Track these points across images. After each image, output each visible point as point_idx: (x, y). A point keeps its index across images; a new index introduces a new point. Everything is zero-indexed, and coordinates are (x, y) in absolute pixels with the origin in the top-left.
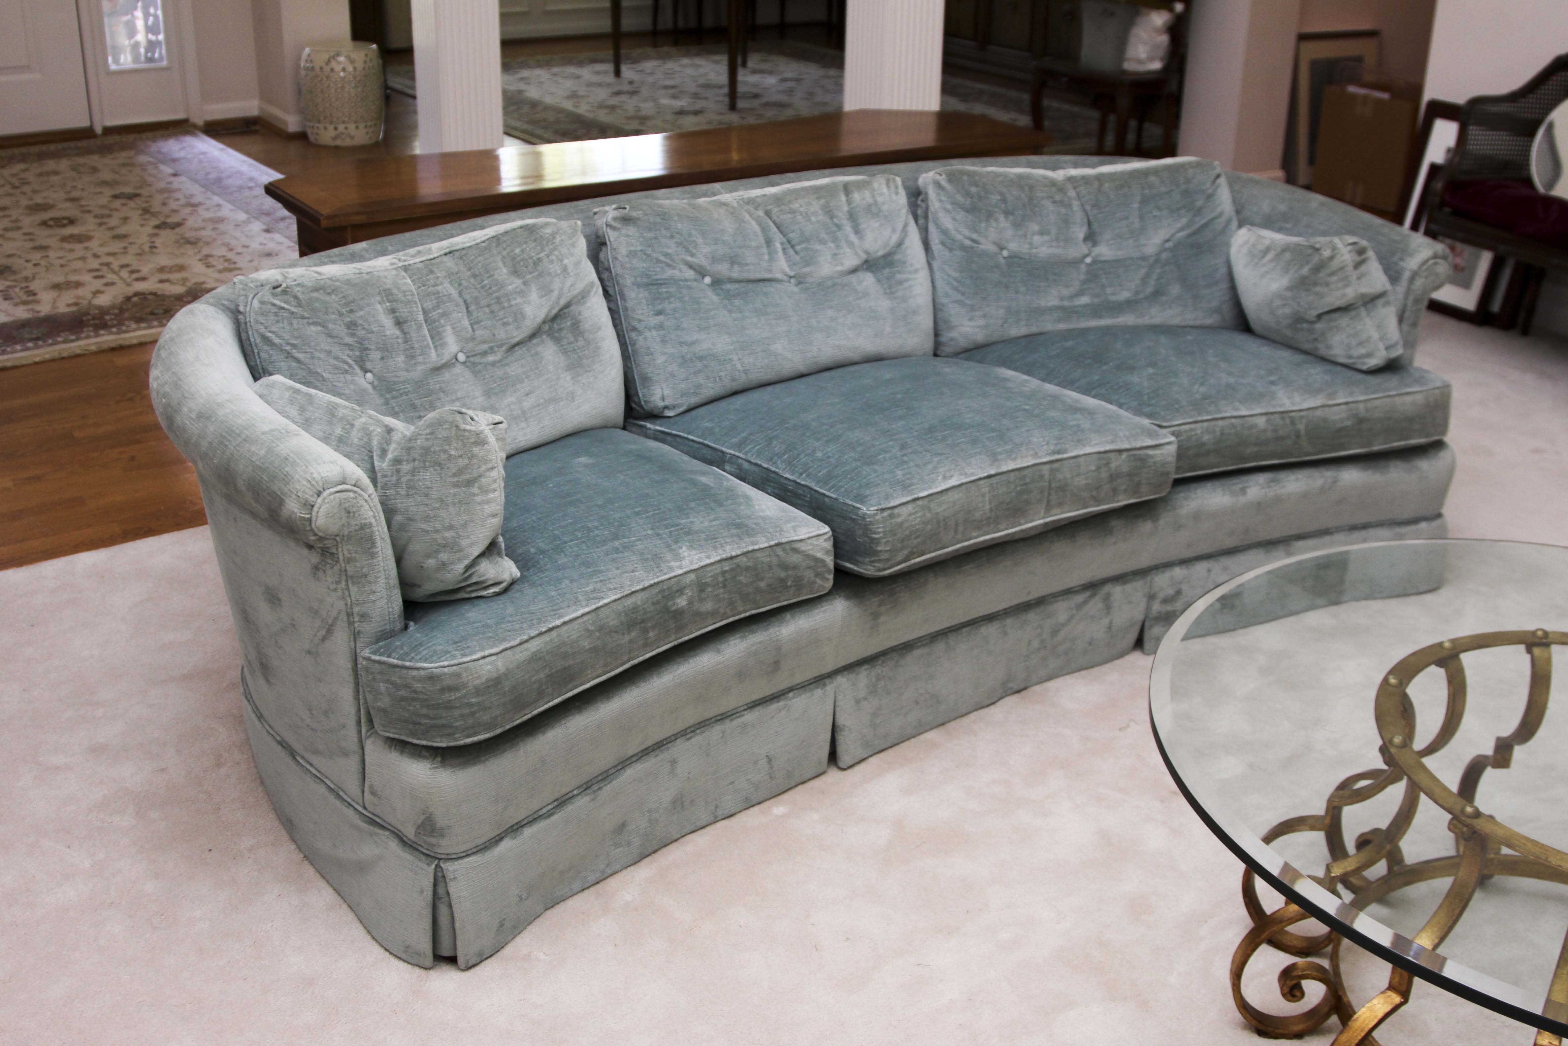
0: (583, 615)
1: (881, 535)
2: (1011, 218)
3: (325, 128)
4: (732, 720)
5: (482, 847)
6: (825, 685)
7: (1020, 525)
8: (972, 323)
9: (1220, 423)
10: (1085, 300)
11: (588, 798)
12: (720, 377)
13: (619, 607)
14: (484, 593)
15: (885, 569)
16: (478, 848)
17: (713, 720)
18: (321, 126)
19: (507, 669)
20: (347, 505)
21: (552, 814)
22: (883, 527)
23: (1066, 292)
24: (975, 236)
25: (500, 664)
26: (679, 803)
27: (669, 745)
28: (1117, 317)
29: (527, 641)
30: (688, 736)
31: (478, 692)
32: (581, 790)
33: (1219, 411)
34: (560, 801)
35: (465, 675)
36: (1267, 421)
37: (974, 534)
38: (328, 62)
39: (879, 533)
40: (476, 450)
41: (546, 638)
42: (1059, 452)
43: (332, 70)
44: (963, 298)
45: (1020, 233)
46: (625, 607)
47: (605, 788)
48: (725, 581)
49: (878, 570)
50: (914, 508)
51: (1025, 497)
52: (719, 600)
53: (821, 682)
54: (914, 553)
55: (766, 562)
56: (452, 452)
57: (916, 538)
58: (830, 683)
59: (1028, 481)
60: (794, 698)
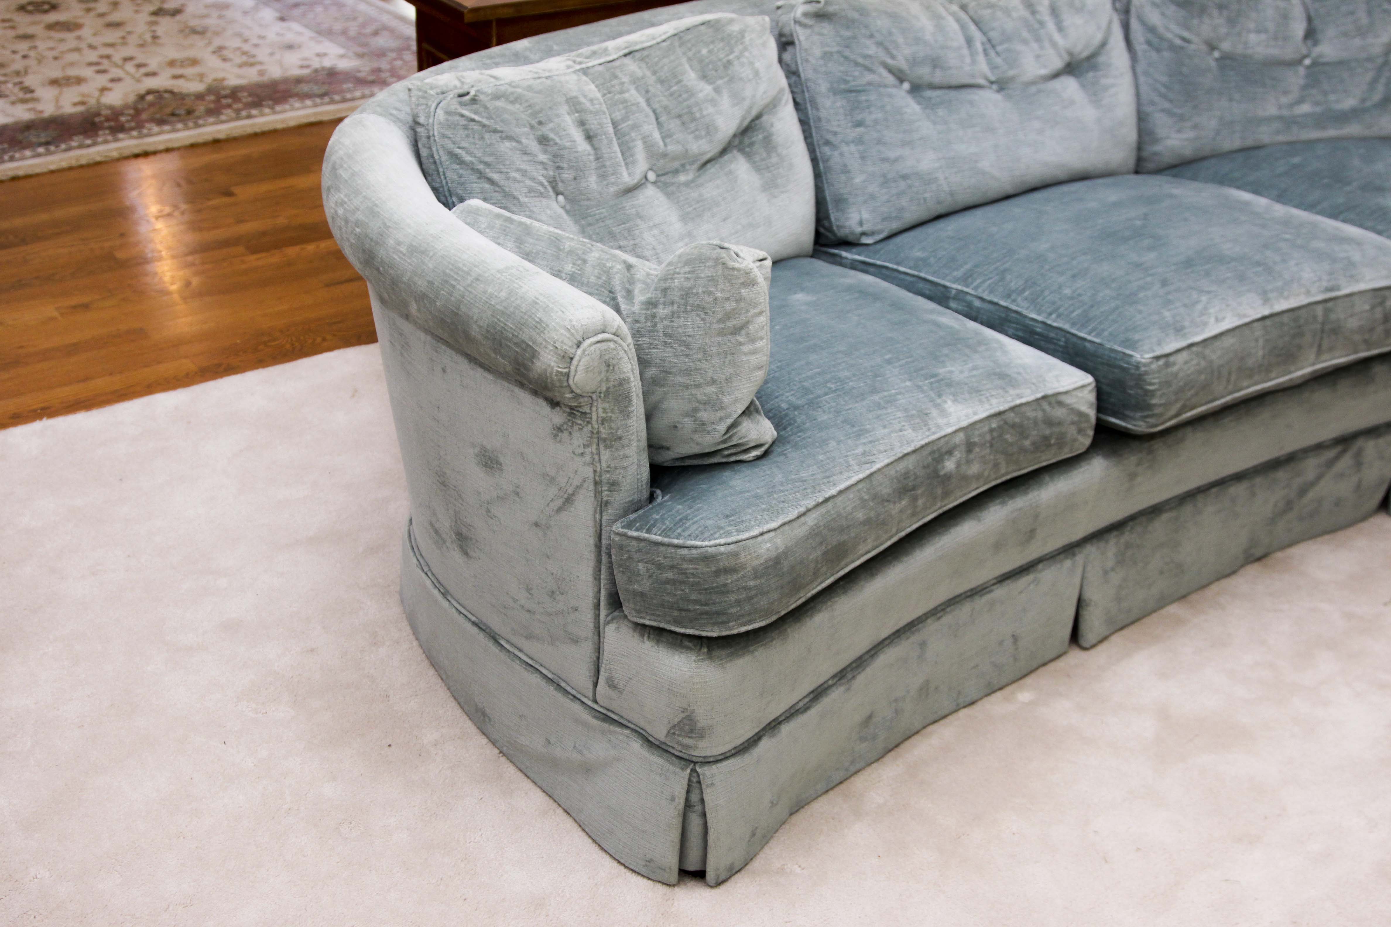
0: (857, 483)
1: (1156, 387)
2: (1225, 13)
5: (742, 747)
6: (1074, 555)
7: (1290, 373)
8: (1180, 135)
10: (1305, 108)
11: (842, 689)
12: (925, 200)
13: (892, 472)
14: (745, 457)
15: (1156, 426)
16: (738, 749)
17: (963, 596)
19: (786, 547)
20: (607, 358)
21: (808, 709)
22: (1158, 377)
23: (1284, 100)
24: (1186, 34)
25: (779, 541)
26: (924, 691)
27: (920, 625)
28: (1342, 129)
29: (804, 514)
30: (939, 615)
31: (756, 574)
32: (835, 680)
34: (815, 693)
35: (742, 555)
37: (1245, 383)
39: (1154, 384)
40: (744, 291)
41: (822, 510)
44: (1171, 106)
45: (1234, 30)
46: (897, 472)
47: (858, 677)
48: (992, 440)
49: (1151, 427)
50: (1189, 355)
51: (1297, 341)
52: (986, 462)
53: (1071, 552)
54: (1186, 407)
55: (1032, 417)
56: (718, 294)
57: (1190, 389)
58: (1079, 553)
59: (1301, 322)
60: (1043, 569)
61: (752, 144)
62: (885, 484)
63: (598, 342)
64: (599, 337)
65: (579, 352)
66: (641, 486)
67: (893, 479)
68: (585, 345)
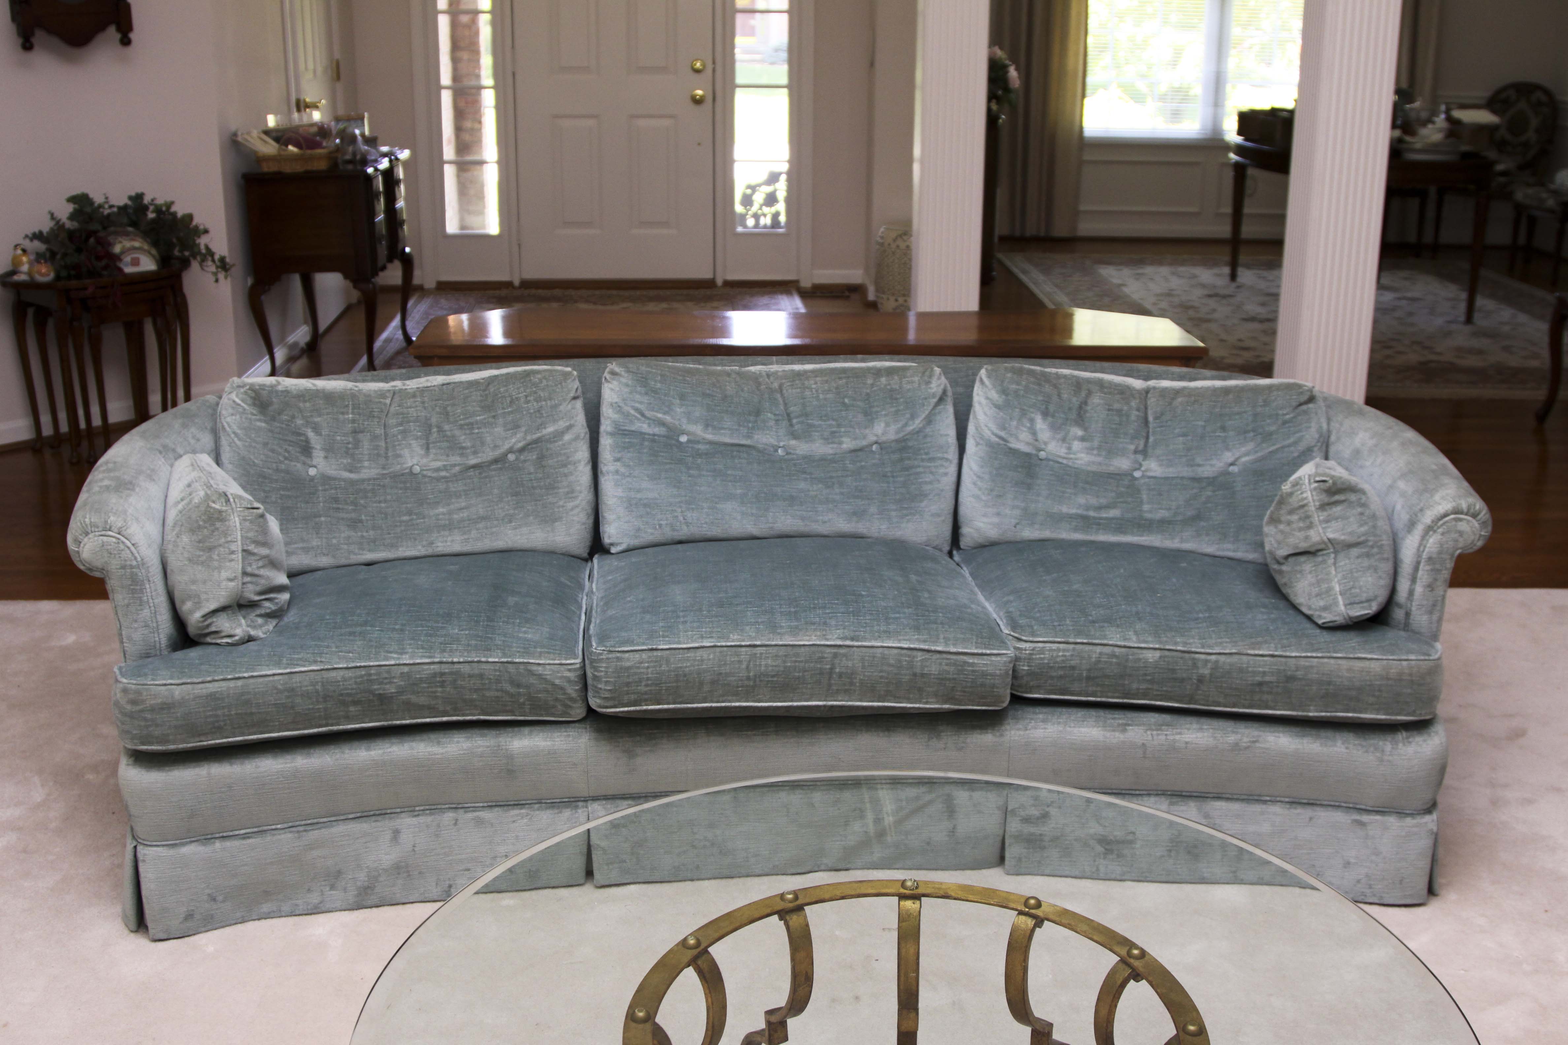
0: (274, 675)
2: (1050, 419)
3: (888, 299)
4: (466, 812)
6: (577, 807)
7: (791, 701)
8: (985, 520)
9: (1098, 649)
10: (1114, 513)
11: (290, 835)
13: (318, 677)
14: (219, 641)
15: (607, 707)
17: (446, 806)
18: (885, 296)
19: (183, 698)
20: (109, 547)
21: (249, 838)
22: (606, 667)
23: (1093, 501)
24: (1003, 434)
25: (177, 693)
26: (400, 869)
27: (393, 815)
28: (1142, 536)
29: (209, 682)
30: (416, 813)
31: (152, 710)
33: (1105, 637)
35: (145, 693)
36: (1161, 657)
37: (728, 698)
38: (895, 240)
39: (601, 671)
40: (218, 524)
41: (232, 684)
42: (852, 639)
43: (898, 246)
44: (979, 493)
45: (1059, 436)
47: (311, 833)
48: (444, 681)
49: (600, 707)
50: (650, 657)
51: (797, 674)
52: (436, 697)
53: (574, 804)
54: (646, 700)
55: (495, 675)
56: (201, 523)
57: (647, 685)
58: (583, 807)
59: (802, 659)
60: (538, 810)
61: (525, 461)
62: (305, 683)
63: (102, 535)
64: (103, 533)
65: (86, 540)
66: (158, 647)
67: (317, 682)
68: (91, 536)
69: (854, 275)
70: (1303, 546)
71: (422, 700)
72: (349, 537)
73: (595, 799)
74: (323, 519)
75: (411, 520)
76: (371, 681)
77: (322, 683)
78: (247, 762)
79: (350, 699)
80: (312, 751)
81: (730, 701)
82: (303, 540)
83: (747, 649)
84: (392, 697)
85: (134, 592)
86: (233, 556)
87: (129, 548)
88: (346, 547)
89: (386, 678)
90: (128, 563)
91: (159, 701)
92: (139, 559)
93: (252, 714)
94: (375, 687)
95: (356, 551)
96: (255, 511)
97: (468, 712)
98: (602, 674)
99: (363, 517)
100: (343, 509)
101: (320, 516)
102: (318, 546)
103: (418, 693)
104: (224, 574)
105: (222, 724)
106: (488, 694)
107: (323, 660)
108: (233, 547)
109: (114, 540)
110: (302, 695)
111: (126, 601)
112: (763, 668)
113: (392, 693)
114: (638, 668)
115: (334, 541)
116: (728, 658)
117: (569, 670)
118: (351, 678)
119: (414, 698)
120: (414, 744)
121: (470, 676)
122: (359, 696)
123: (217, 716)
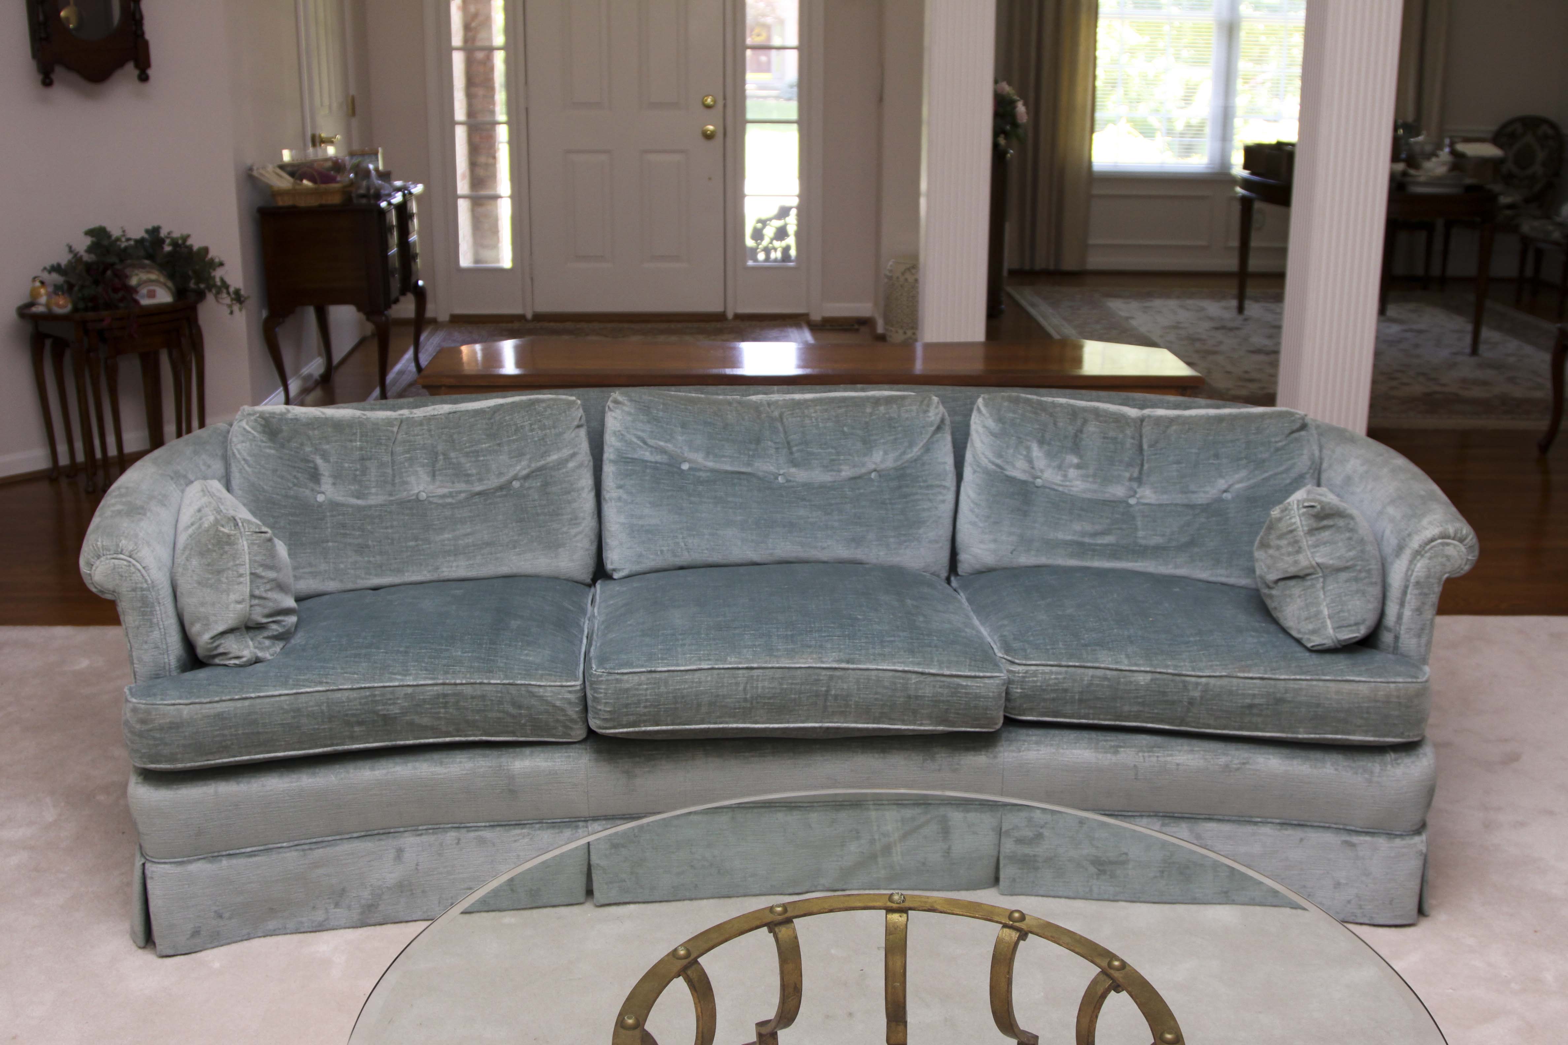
0: (280, 695)
2: (1046, 447)
3: (897, 332)
4: (468, 831)
6: (577, 827)
7: (786, 722)
8: (982, 546)
9: (1091, 672)
10: (1109, 539)
11: (295, 854)
14: (227, 662)
15: (607, 728)
17: (449, 826)
18: (893, 329)
20: (120, 570)
21: (255, 856)
22: (605, 689)
23: (1088, 527)
24: (998, 461)
25: (185, 712)
26: (403, 888)
27: (396, 834)
28: (1136, 561)
29: (217, 702)
30: (420, 832)
31: (161, 729)
33: (1096, 660)
35: (154, 713)
36: (1152, 680)
37: (725, 719)
38: (903, 274)
39: (601, 693)
40: (227, 548)
41: (239, 704)
42: (848, 662)
43: (906, 280)
44: (977, 520)
45: (1055, 464)
46: (328, 699)
47: (317, 851)
48: (446, 702)
49: (600, 728)
50: (648, 679)
51: (793, 696)
52: (440, 718)
53: (574, 824)
54: (645, 721)
55: (497, 697)
56: (210, 547)
57: (645, 707)
58: (583, 827)
59: (799, 681)
60: (539, 829)
61: (530, 488)
62: (311, 704)
63: (113, 558)
64: (115, 556)
65: (98, 562)
66: (167, 668)
67: (323, 703)
68: (102, 559)
69: (863, 308)
70: (1292, 570)
71: (425, 721)
72: (356, 562)
73: (595, 819)
74: (330, 544)
75: (417, 546)
76: (376, 701)
77: (328, 703)
78: (253, 780)
79: (355, 719)
80: (317, 770)
81: (727, 723)
82: (310, 565)
83: (744, 671)
84: (396, 718)
85: (144, 614)
86: (242, 579)
87: (139, 571)
88: (352, 572)
89: (390, 699)
90: (139, 585)
91: (168, 720)
92: (150, 582)
93: (258, 733)
94: (380, 708)
95: (363, 576)
96: (263, 535)
97: (470, 733)
98: (602, 695)
99: (370, 543)
100: (349, 535)
101: (328, 542)
102: (326, 571)
103: (422, 713)
104: (233, 597)
105: (229, 743)
106: (490, 715)
107: (329, 681)
108: (241, 571)
109: (125, 563)
110: (308, 715)
111: (137, 623)
112: (760, 690)
113: (396, 714)
114: (637, 689)
115: (342, 566)
116: (725, 680)
117: (570, 692)
118: (355, 699)
119: (417, 719)
120: (417, 764)
121: (473, 697)
122: (363, 716)
123: (223, 735)
